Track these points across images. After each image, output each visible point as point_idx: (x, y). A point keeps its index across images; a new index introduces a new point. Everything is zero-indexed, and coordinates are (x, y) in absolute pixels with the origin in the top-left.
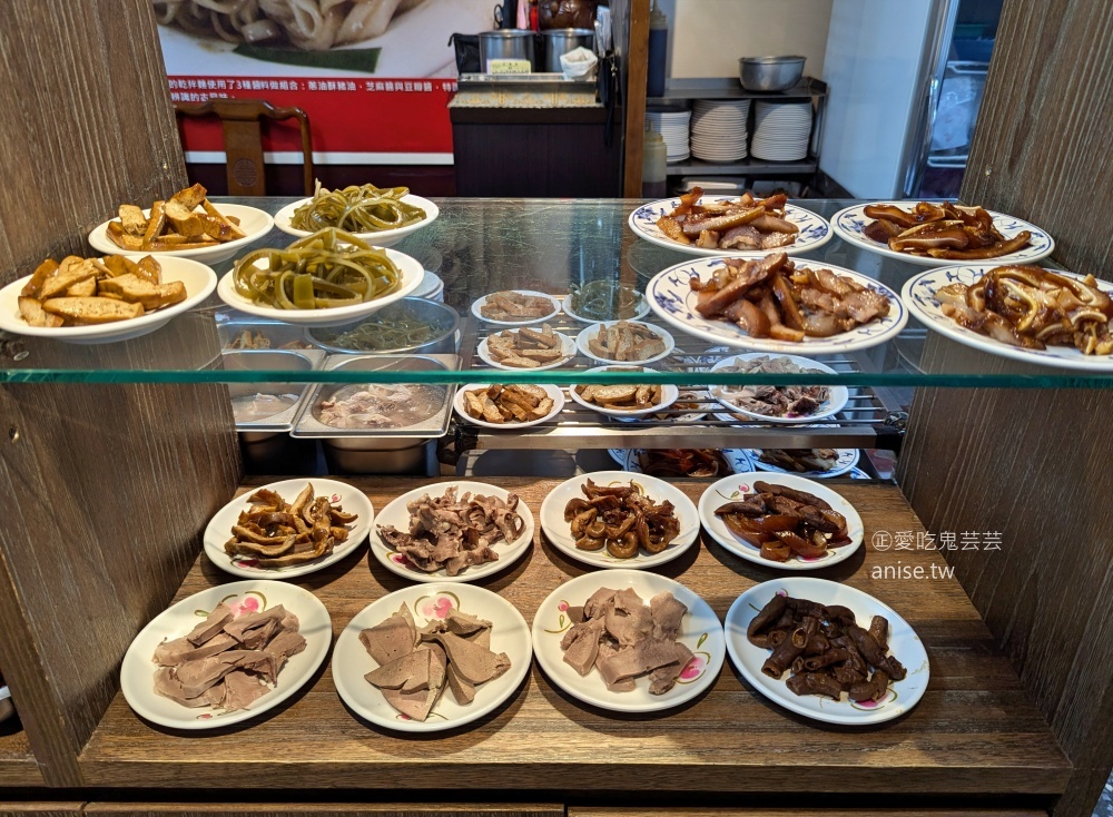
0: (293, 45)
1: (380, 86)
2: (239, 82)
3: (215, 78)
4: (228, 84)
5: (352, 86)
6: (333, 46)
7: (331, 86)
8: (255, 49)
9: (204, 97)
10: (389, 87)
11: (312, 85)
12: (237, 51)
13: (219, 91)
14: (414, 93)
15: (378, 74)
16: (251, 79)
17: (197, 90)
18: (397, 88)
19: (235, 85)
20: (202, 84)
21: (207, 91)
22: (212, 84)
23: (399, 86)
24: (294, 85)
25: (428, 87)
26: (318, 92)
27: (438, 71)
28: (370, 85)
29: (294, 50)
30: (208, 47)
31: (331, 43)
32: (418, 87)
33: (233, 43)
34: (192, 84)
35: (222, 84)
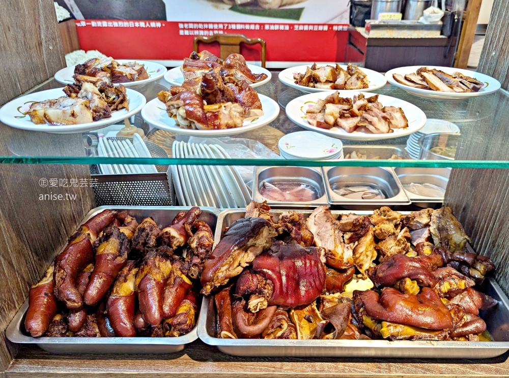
0: (260, 6)
1: (301, 28)
2: (230, 25)
3: (218, 23)
4: (224, 26)
5: (287, 28)
6: (280, 6)
7: (277, 27)
8: (240, 8)
9: (211, 33)
10: (306, 28)
11: (267, 27)
12: (231, 9)
13: (219, 30)
14: (318, 31)
15: (301, 21)
16: (236, 24)
17: (208, 29)
18: (310, 29)
19: (227, 27)
20: (211, 26)
21: (213, 30)
22: (216, 26)
23: (311, 28)
24: (258, 27)
25: (326, 28)
26: (269, 31)
27: (332, 20)
28: (296, 27)
29: (260, 9)
30: (217, 7)
31: (279, 5)
32: (321, 28)
33: (229, 5)
34: (206, 26)
35: (221, 26)
